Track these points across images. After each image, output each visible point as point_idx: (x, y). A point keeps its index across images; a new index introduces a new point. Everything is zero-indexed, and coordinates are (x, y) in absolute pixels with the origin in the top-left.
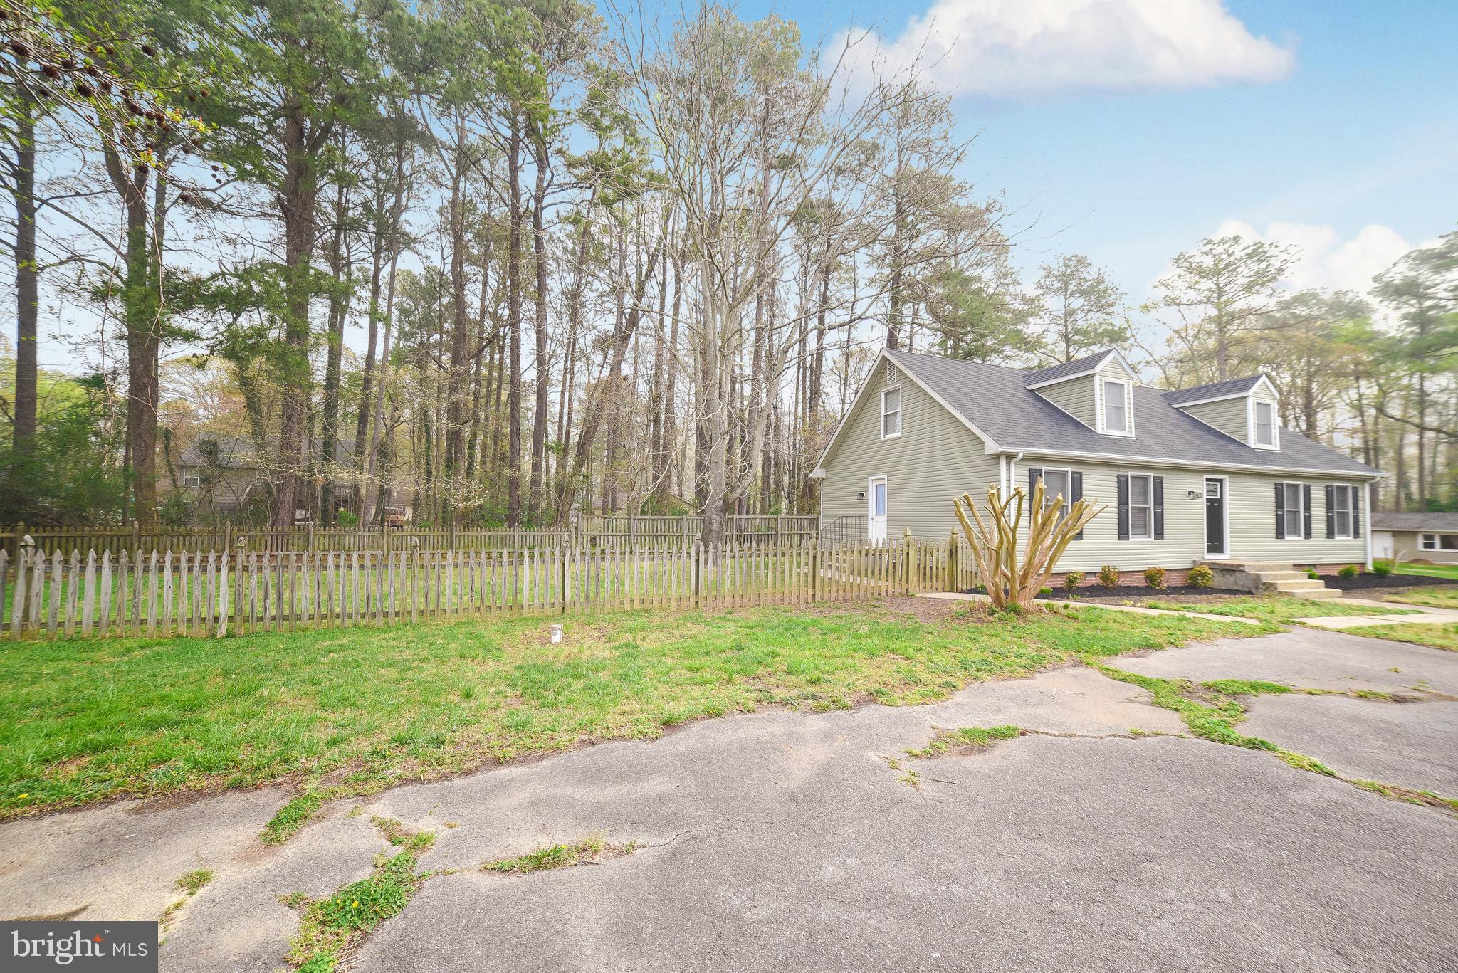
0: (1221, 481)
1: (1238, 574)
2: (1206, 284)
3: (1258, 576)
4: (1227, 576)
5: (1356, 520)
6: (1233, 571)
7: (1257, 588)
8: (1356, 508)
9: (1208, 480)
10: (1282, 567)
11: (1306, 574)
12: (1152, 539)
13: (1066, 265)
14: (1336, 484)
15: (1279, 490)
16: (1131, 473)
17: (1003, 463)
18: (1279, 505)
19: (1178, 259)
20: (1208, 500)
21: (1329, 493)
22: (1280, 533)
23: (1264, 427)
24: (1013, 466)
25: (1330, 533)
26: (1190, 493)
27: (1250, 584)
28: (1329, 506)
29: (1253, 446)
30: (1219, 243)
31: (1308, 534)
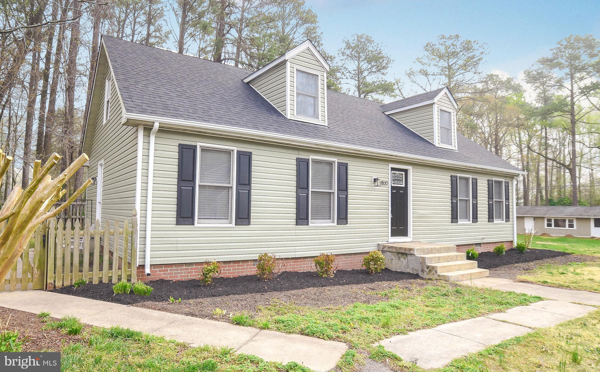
0: (406, 171)
1: (409, 257)
2: (443, 63)
3: (424, 259)
4: (402, 259)
5: (507, 207)
6: (406, 254)
7: (423, 271)
8: (507, 198)
9: (393, 169)
10: (448, 250)
11: (464, 254)
12: (335, 224)
13: (358, 41)
14: (495, 179)
15: (454, 181)
16: (312, 157)
17: (141, 134)
18: (454, 194)
19: (427, 45)
20: (393, 188)
21: (490, 184)
22: (454, 218)
23: (446, 130)
24: (152, 139)
25: (491, 218)
26: (375, 180)
27: (418, 267)
28: (490, 197)
29: (437, 145)
30: (448, 38)
31: (475, 218)
